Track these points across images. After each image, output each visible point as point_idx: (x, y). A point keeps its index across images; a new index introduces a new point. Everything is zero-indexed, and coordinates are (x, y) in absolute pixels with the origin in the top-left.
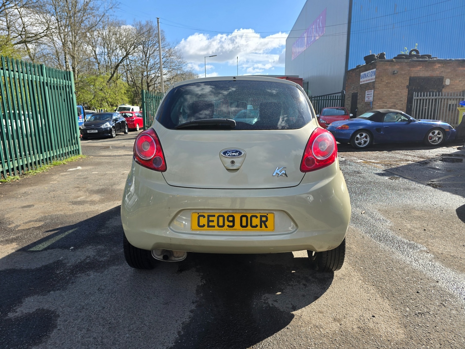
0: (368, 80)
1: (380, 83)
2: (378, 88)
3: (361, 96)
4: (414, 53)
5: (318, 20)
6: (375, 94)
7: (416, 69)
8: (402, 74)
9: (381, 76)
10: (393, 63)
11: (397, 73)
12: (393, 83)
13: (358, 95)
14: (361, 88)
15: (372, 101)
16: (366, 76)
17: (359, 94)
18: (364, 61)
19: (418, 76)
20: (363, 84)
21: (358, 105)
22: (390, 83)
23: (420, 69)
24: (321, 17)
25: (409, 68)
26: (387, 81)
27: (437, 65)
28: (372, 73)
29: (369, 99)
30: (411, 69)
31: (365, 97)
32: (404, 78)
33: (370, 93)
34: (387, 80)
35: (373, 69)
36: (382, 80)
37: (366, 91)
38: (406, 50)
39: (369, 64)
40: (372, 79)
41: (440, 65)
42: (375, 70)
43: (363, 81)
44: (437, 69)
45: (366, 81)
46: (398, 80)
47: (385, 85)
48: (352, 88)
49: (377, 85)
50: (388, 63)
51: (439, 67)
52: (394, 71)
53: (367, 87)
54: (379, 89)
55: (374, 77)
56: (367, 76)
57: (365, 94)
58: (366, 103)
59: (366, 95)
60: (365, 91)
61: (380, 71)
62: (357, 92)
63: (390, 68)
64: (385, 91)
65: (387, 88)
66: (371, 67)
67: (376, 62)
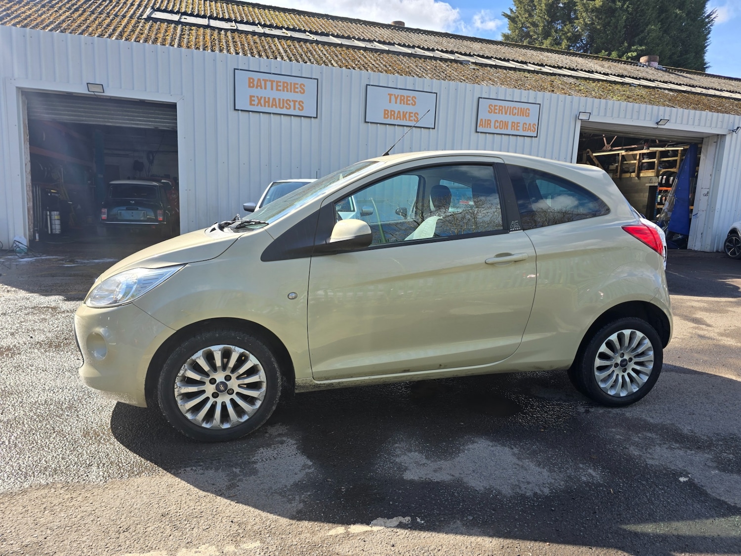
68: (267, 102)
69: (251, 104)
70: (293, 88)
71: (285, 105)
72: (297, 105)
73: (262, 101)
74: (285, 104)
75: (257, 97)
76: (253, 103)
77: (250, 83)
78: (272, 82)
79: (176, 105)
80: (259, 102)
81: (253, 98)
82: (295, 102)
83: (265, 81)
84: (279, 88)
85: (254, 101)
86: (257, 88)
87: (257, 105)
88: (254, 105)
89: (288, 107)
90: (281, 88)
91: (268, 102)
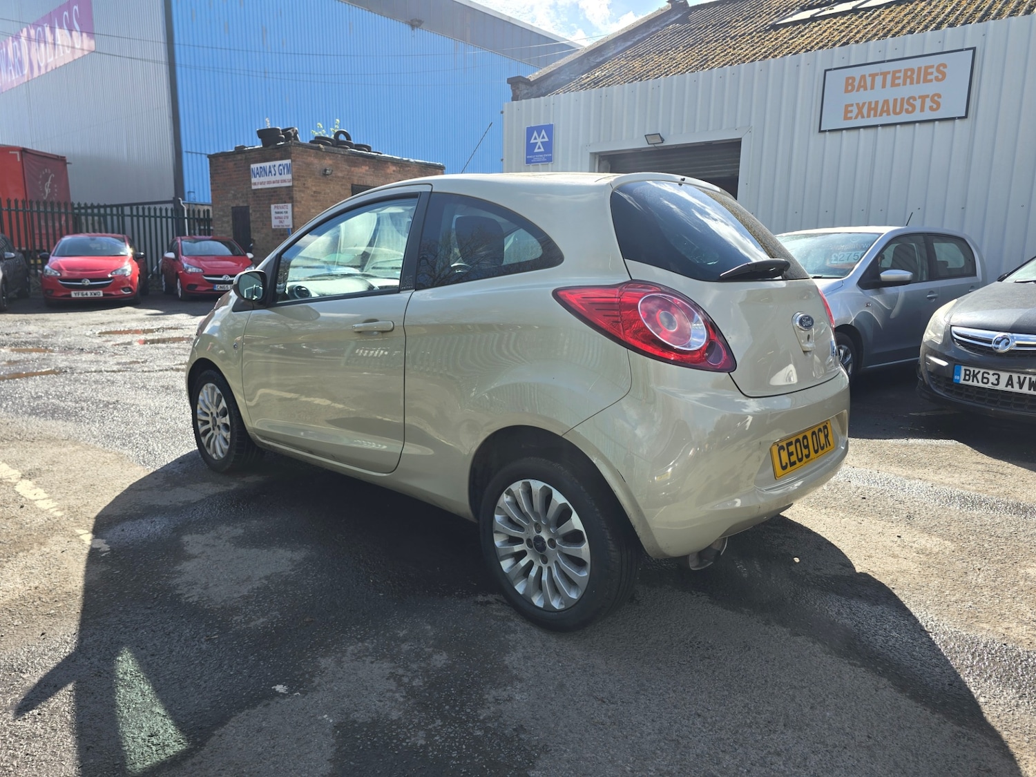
0: (274, 182)
1: (303, 191)
2: (300, 202)
3: (258, 215)
4: (342, 137)
5: (66, 13)
6: (295, 213)
7: (360, 170)
8: (338, 177)
9: (303, 177)
10: (321, 153)
11: (331, 174)
12: (325, 194)
13: (251, 211)
14: (257, 197)
15: (291, 227)
16: (264, 172)
17: (254, 211)
18: (259, 140)
19: (365, 184)
20: (261, 189)
21: (252, 234)
22: (320, 193)
23: (366, 171)
24: (76, 7)
25: (348, 167)
26: (314, 189)
27: (390, 167)
28: (281, 167)
29: (281, 222)
30: (353, 169)
31: (270, 218)
32: (342, 185)
33: (283, 210)
34: (314, 185)
35: (282, 159)
36: (304, 184)
37: (273, 206)
38: (320, 129)
39: (270, 147)
40: (285, 181)
41: (394, 168)
42: (288, 162)
43: (261, 183)
44: (391, 174)
45: (269, 182)
46: (334, 188)
47: (312, 196)
48: (230, 195)
49: (297, 195)
50: (312, 151)
51: (394, 171)
52: (326, 170)
53: (272, 196)
54: (303, 202)
55: (289, 177)
56: (270, 172)
57: (270, 211)
58: (274, 230)
59: (273, 215)
60: (270, 204)
61: (299, 165)
62: (245, 205)
63: (316, 161)
64: (313, 208)
65: (316, 203)
66: (278, 155)
67: (290, 146)
68: (872, 109)
69: (846, 118)
70: (924, 76)
71: (906, 106)
72: (928, 103)
73: (865, 111)
74: (905, 104)
75: (858, 104)
76: (849, 115)
77: (847, 84)
78: (885, 74)
79: (741, 142)
80: (860, 113)
81: (850, 109)
82: (923, 98)
83: (873, 76)
84: (897, 82)
85: (851, 111)
86: (858, 90)
87: (856, 118)
88: (851, 118)
89: (910, 109)
90: (900, 81)
91: (876, 109)
